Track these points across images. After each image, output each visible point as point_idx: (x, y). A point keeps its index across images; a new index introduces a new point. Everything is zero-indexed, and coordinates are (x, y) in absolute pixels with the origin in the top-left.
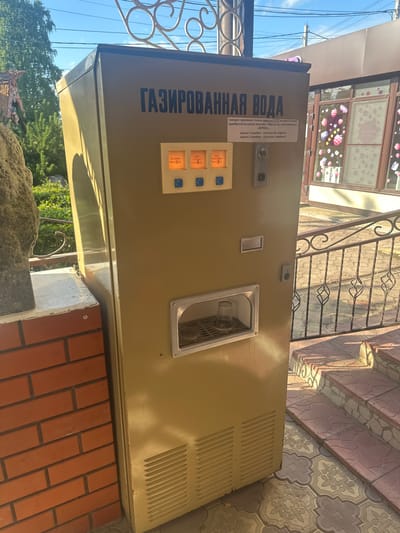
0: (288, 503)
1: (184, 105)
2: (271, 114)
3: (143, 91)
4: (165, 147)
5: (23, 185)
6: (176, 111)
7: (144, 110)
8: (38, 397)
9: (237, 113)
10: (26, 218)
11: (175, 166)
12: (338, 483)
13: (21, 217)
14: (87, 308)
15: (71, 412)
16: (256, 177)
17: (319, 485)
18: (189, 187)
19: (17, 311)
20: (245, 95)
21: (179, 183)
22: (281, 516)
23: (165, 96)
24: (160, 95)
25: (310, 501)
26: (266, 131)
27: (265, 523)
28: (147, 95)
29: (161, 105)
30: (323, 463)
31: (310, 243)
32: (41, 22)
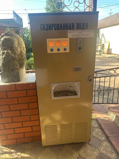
0: (88, 152)
1: (53, 28)
2: (83, 29)
3: (41, 25)
4: (48, 40)
5: (21, 51)
6: (51, 30)
7: (41, 30)
8: (20, 104)
9: (71, 29)
10: (21, 59)
11: (51, 45)
12: (108, 151)
13: (19, 59)
14: (32, 83)
15: (27, 109)
16: (78, 49)
17: (101, 150)
18: (55, 51)
19: (16, 82)
20: (74, 24)
21: (52, 50)
22: (85, 154)
23: (48, 26)
24: (46, 26)
25: (96, 153)
26: (81, 34)
27: (79, 155)
28: (42, 26)
29: (46, 28)
30: (106, 144)
31: (115, 71)
32: (62, 6)
